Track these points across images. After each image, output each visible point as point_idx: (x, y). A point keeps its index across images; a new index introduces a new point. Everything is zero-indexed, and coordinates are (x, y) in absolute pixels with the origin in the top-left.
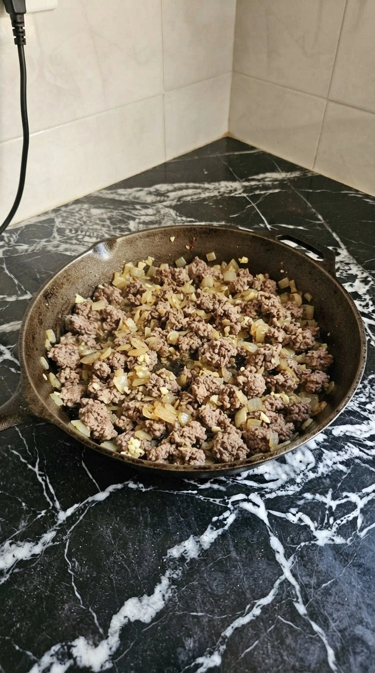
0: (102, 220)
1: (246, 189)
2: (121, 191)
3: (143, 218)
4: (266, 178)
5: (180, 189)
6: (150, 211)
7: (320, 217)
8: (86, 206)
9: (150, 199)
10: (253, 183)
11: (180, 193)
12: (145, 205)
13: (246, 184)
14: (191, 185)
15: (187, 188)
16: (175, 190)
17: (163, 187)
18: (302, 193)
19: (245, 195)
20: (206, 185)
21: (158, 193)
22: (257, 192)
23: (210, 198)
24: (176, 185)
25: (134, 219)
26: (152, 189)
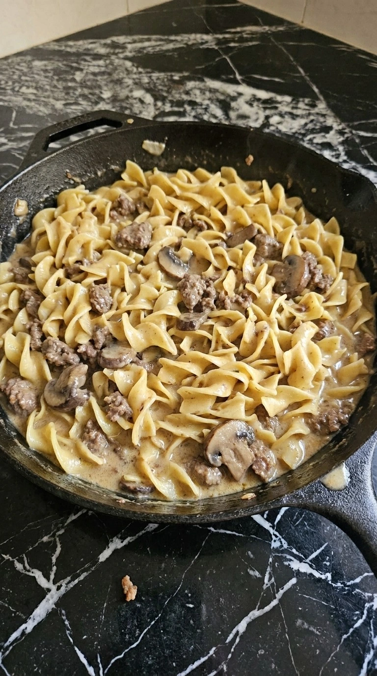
0: (46, 71)
1: (219, 42)
2: (71, 43)
3: (92, 69)
4: (244, 31)
5: (141, 41)
6: (101, 62)
7: (301, 71)
8: (29, 58)
9: (103, 51)
10: (227, 36)
11: (139, 45)
12: (97, 57)
13: (220, 36)
14: (154, 37)
15: (149, 40)
16: (134, 42)
17: (121, 39)
18: (284, 45)
19: (216, 48)
20: (173, 38)
21: (114, 45)
22: (232, 45)
23: (174, 50)
24: (136, 37)
25: (81, 70)
26: (108, 41)
